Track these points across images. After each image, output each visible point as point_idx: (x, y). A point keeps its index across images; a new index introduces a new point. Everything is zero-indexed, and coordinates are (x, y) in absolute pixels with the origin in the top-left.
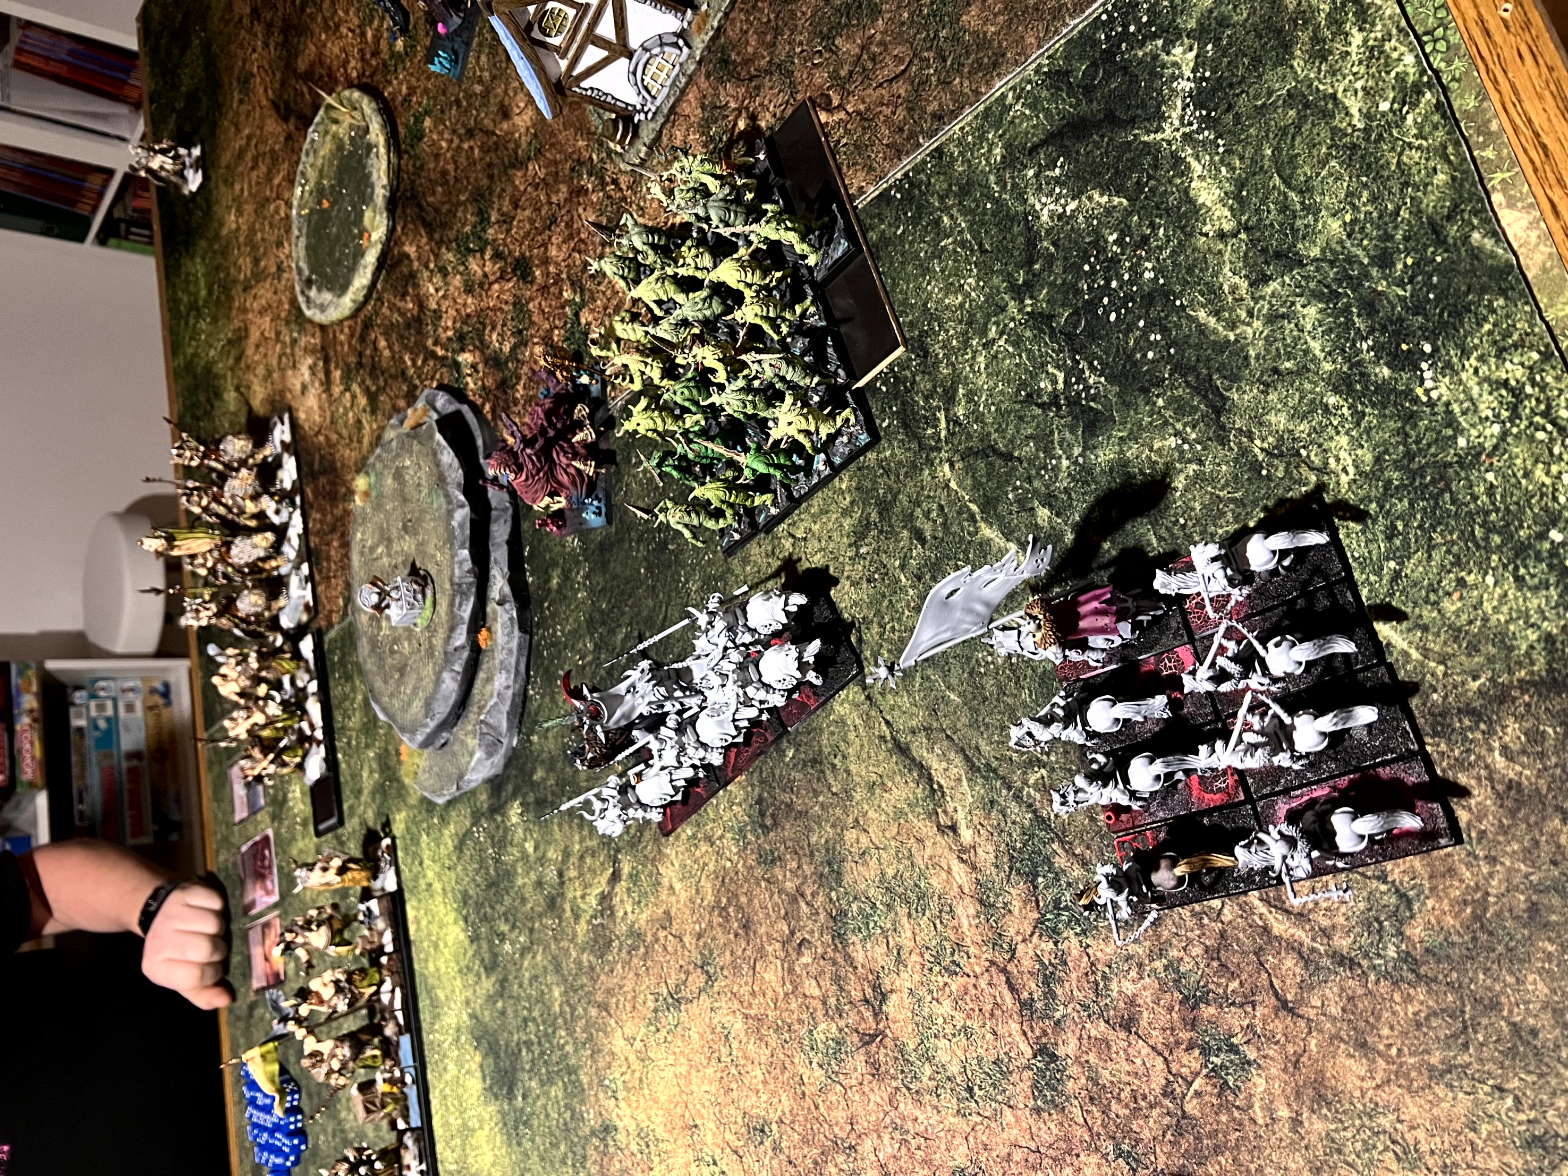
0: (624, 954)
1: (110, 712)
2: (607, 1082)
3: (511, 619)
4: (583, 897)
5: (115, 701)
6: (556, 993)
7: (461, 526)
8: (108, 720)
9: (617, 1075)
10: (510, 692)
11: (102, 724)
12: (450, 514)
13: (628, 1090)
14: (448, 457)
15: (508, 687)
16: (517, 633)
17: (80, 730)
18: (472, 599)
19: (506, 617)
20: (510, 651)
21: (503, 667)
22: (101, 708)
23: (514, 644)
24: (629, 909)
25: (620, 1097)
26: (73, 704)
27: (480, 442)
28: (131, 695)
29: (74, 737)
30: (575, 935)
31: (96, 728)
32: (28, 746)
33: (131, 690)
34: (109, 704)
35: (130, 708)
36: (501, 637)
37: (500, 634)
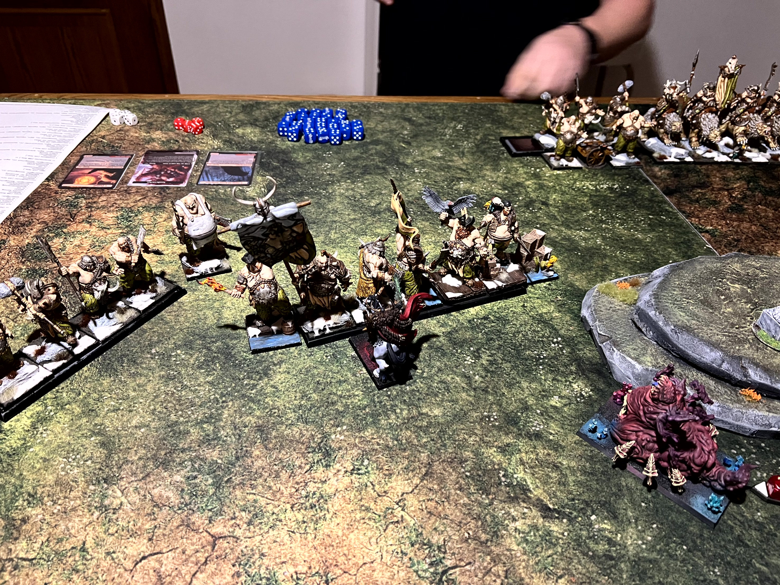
0: (477, 510)
2: (366, 462)
4: (522, 463)
6: (437, 412)
9: (372, 478)
13: (359, 490)
16: (757, 428)
23: (746, 424)
24: (519, 524)
25: (353, 477)
30: (488, 445)
36: (753, 412)
37: (756, 412)
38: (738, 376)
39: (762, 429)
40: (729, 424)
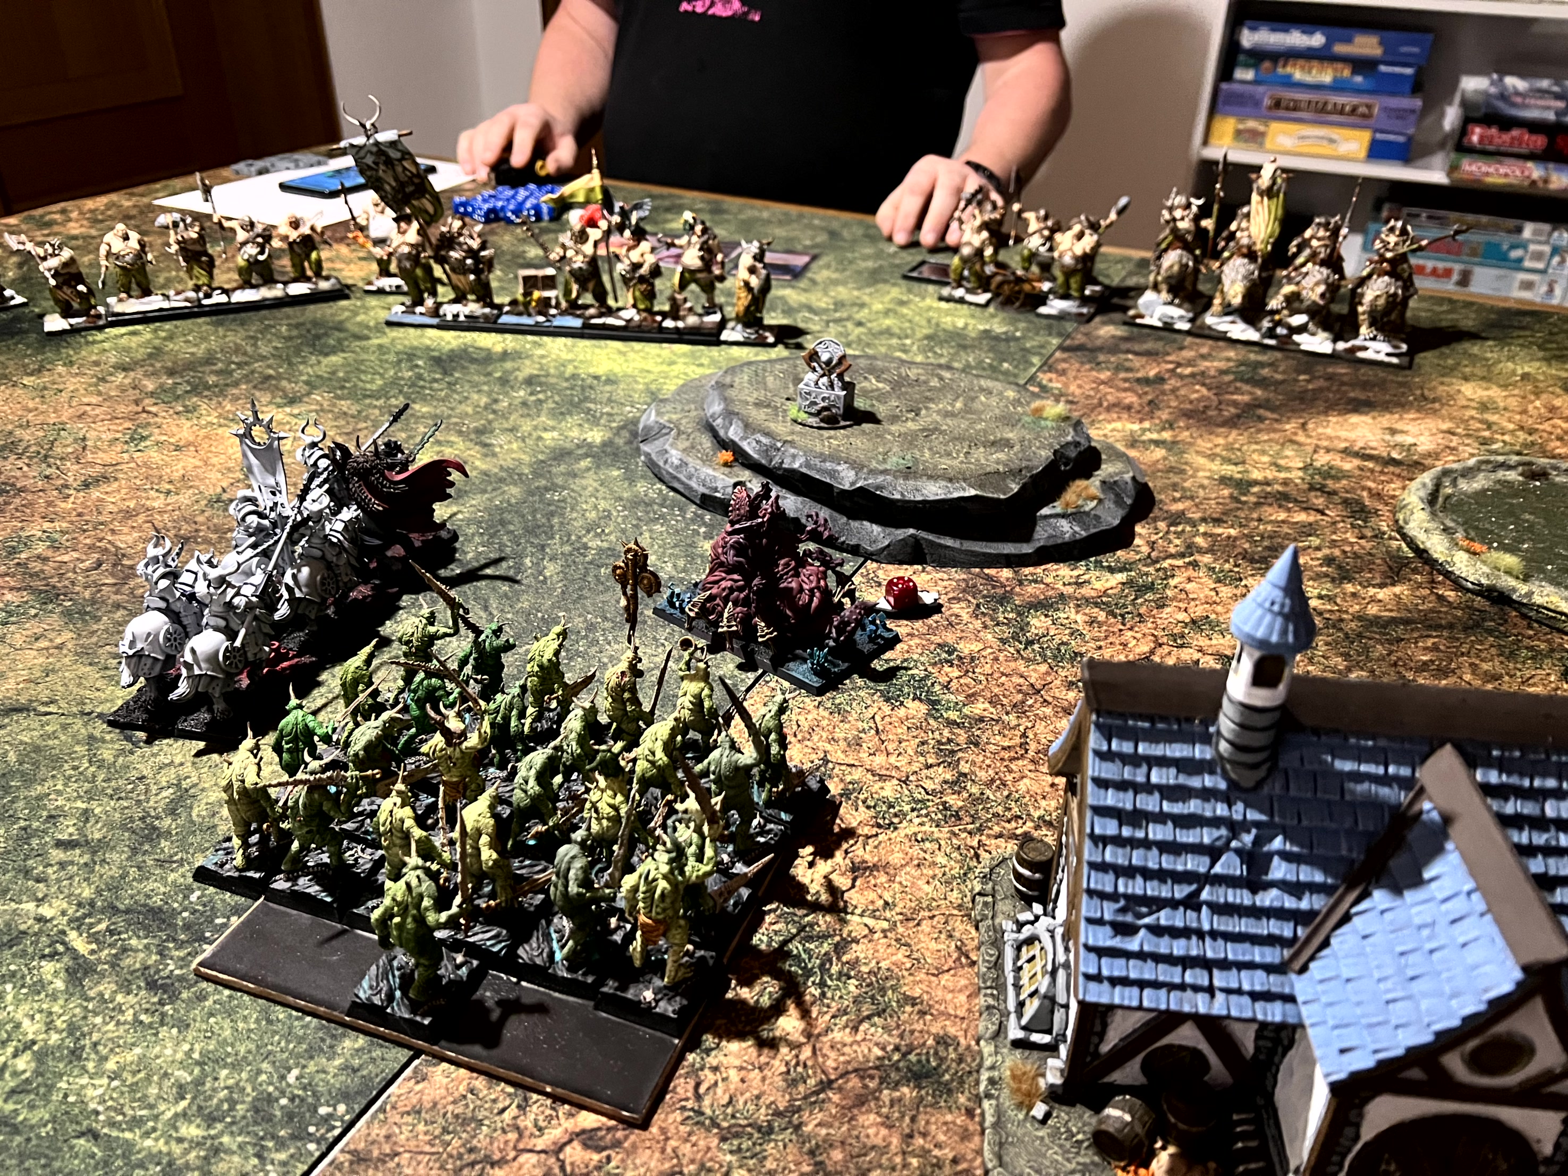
1: (1527, 264)
3: (716, 490)
5: (1543, 272)
7: (833, 474)
8: (1520, 260)
10: (661, 464)
11: (1515, 254)
12: (857, 466)
14: (933, 491)
15: (666, 462)
16: (702, 490)
17: (1519, 230)
18: (756, 456)
19: (720, 485)
20: (690, 477)
21: (684, 464)
22: (1538, 256)
23: (693, 484)
26: (1554, 229)
27: (949, 542)
28: (1544, 289)
29: (1512, 223)
31: (1513, 247)
32: (1502, 171)
33: (1551, 290)
34: (1540, 266)
35: (1528, 285)
36: (707, 471)
37: (710, 472)
38: (722, 433)
39: (707, 492)
40: (682, 483)
